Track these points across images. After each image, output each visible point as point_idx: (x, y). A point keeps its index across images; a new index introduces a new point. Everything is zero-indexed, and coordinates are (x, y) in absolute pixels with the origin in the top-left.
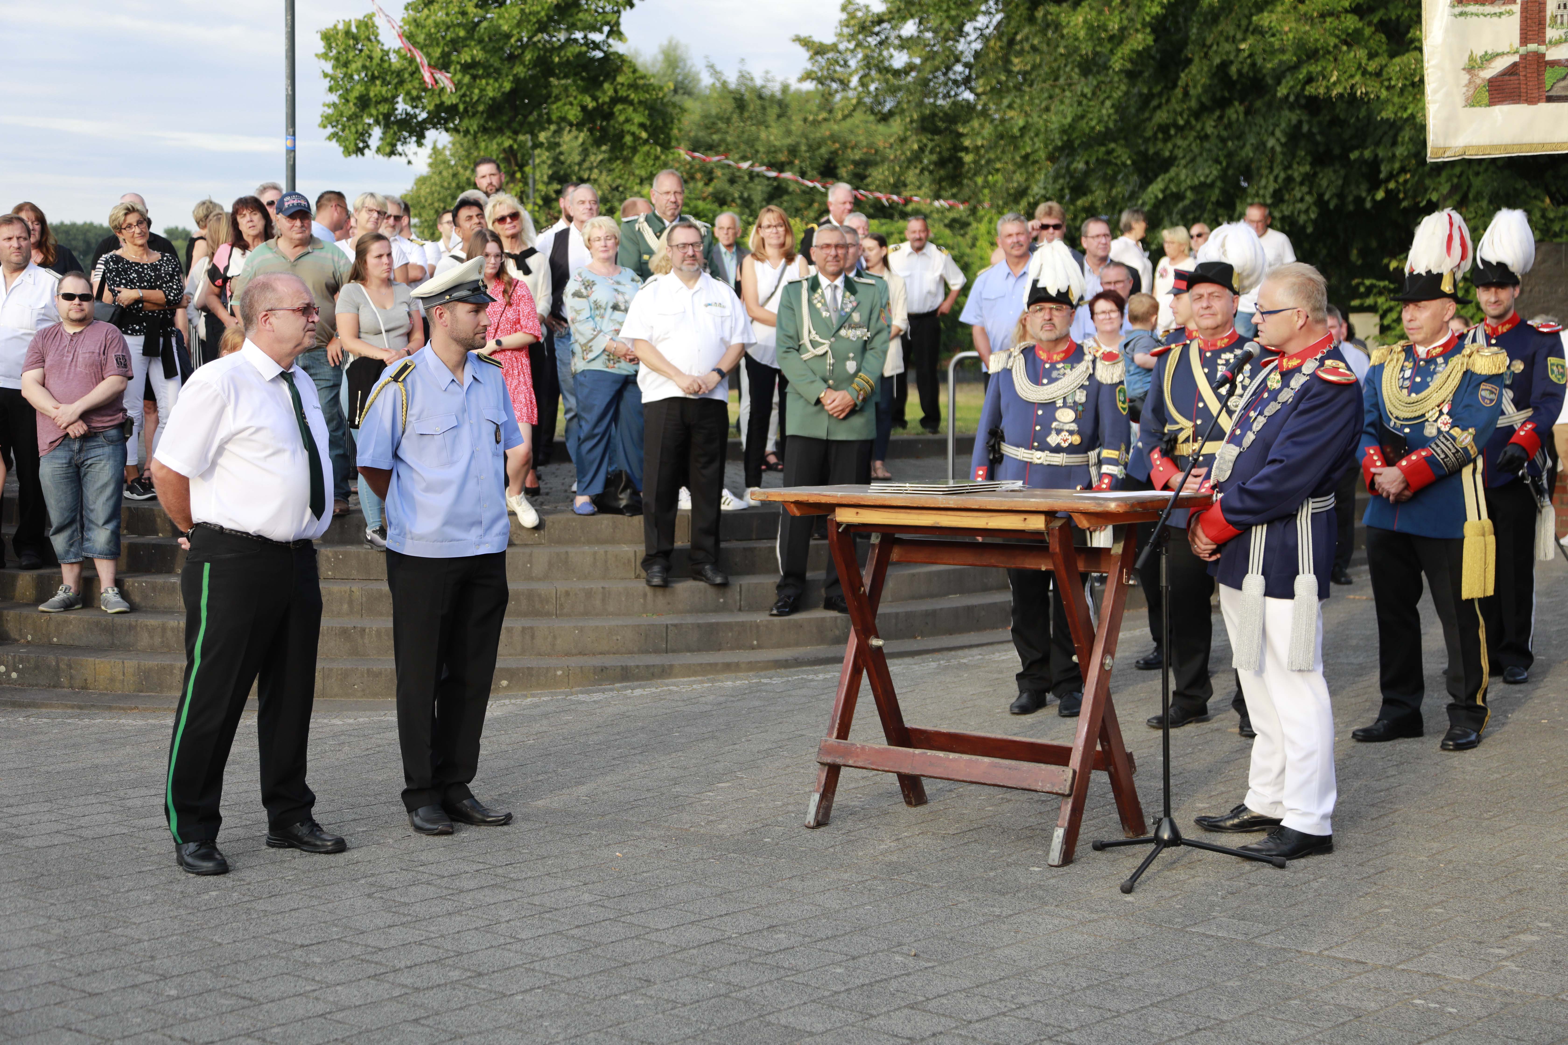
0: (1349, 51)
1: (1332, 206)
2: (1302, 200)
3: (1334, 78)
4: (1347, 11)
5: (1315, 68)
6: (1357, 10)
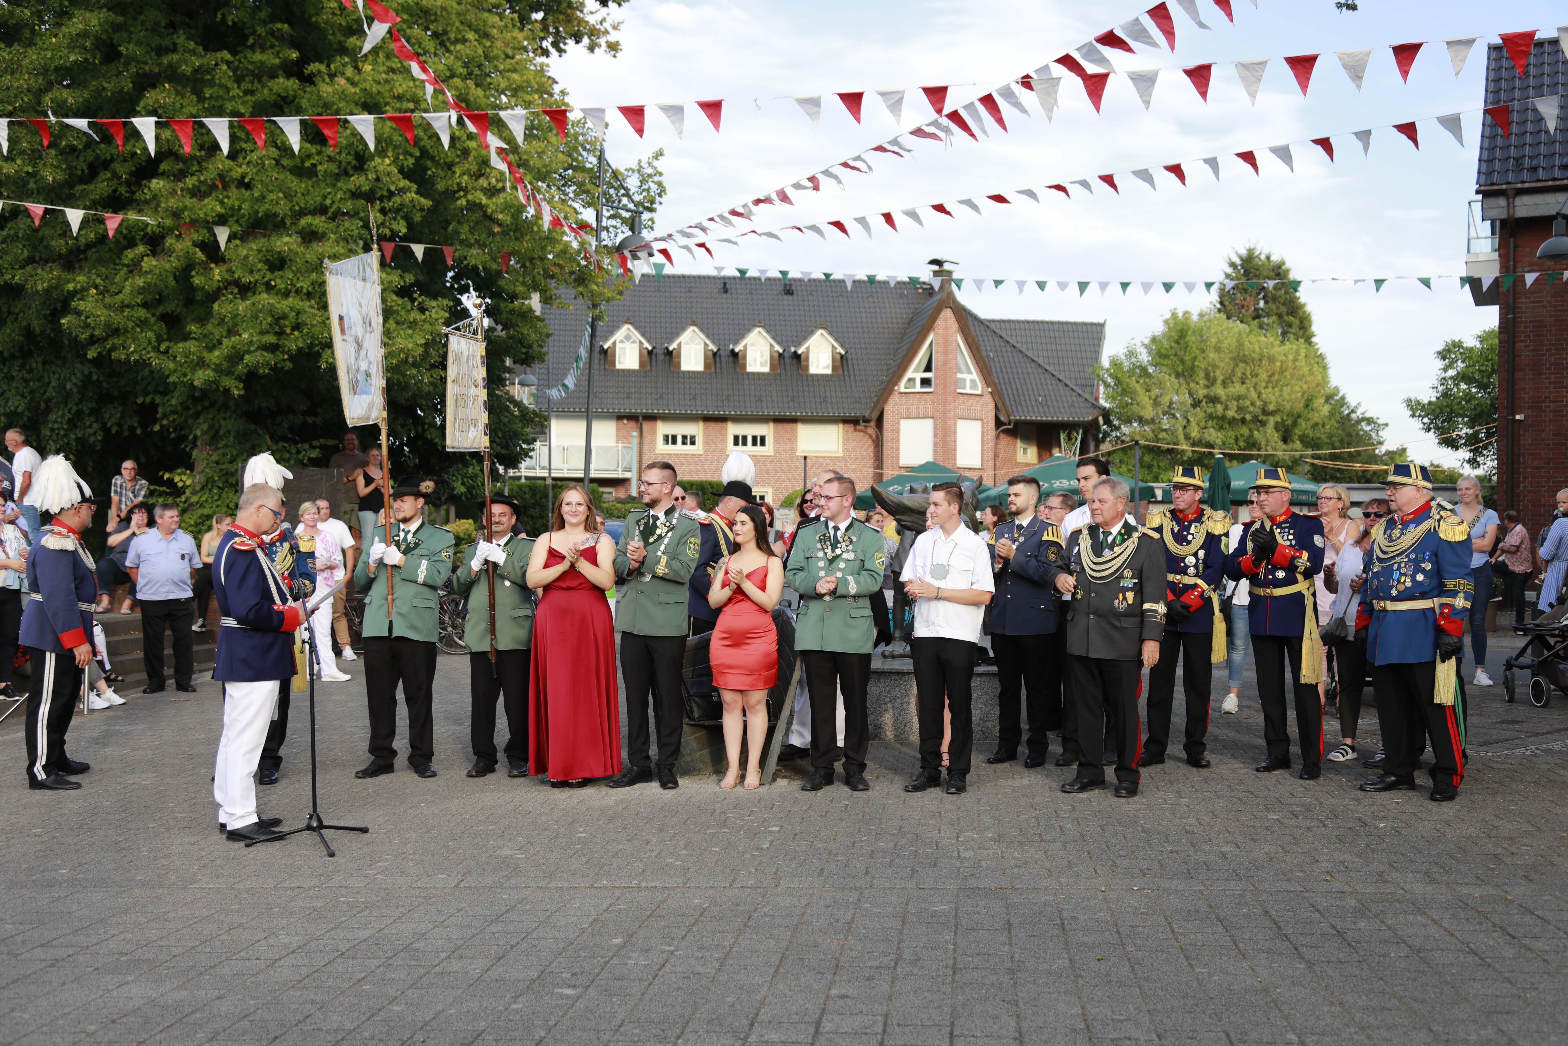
0: (142, 331)
1: (114, 432)
2: (90, 426)
3: (132, 349)
4: (138, 305)
5: (118, 341)
6: (145, 305)
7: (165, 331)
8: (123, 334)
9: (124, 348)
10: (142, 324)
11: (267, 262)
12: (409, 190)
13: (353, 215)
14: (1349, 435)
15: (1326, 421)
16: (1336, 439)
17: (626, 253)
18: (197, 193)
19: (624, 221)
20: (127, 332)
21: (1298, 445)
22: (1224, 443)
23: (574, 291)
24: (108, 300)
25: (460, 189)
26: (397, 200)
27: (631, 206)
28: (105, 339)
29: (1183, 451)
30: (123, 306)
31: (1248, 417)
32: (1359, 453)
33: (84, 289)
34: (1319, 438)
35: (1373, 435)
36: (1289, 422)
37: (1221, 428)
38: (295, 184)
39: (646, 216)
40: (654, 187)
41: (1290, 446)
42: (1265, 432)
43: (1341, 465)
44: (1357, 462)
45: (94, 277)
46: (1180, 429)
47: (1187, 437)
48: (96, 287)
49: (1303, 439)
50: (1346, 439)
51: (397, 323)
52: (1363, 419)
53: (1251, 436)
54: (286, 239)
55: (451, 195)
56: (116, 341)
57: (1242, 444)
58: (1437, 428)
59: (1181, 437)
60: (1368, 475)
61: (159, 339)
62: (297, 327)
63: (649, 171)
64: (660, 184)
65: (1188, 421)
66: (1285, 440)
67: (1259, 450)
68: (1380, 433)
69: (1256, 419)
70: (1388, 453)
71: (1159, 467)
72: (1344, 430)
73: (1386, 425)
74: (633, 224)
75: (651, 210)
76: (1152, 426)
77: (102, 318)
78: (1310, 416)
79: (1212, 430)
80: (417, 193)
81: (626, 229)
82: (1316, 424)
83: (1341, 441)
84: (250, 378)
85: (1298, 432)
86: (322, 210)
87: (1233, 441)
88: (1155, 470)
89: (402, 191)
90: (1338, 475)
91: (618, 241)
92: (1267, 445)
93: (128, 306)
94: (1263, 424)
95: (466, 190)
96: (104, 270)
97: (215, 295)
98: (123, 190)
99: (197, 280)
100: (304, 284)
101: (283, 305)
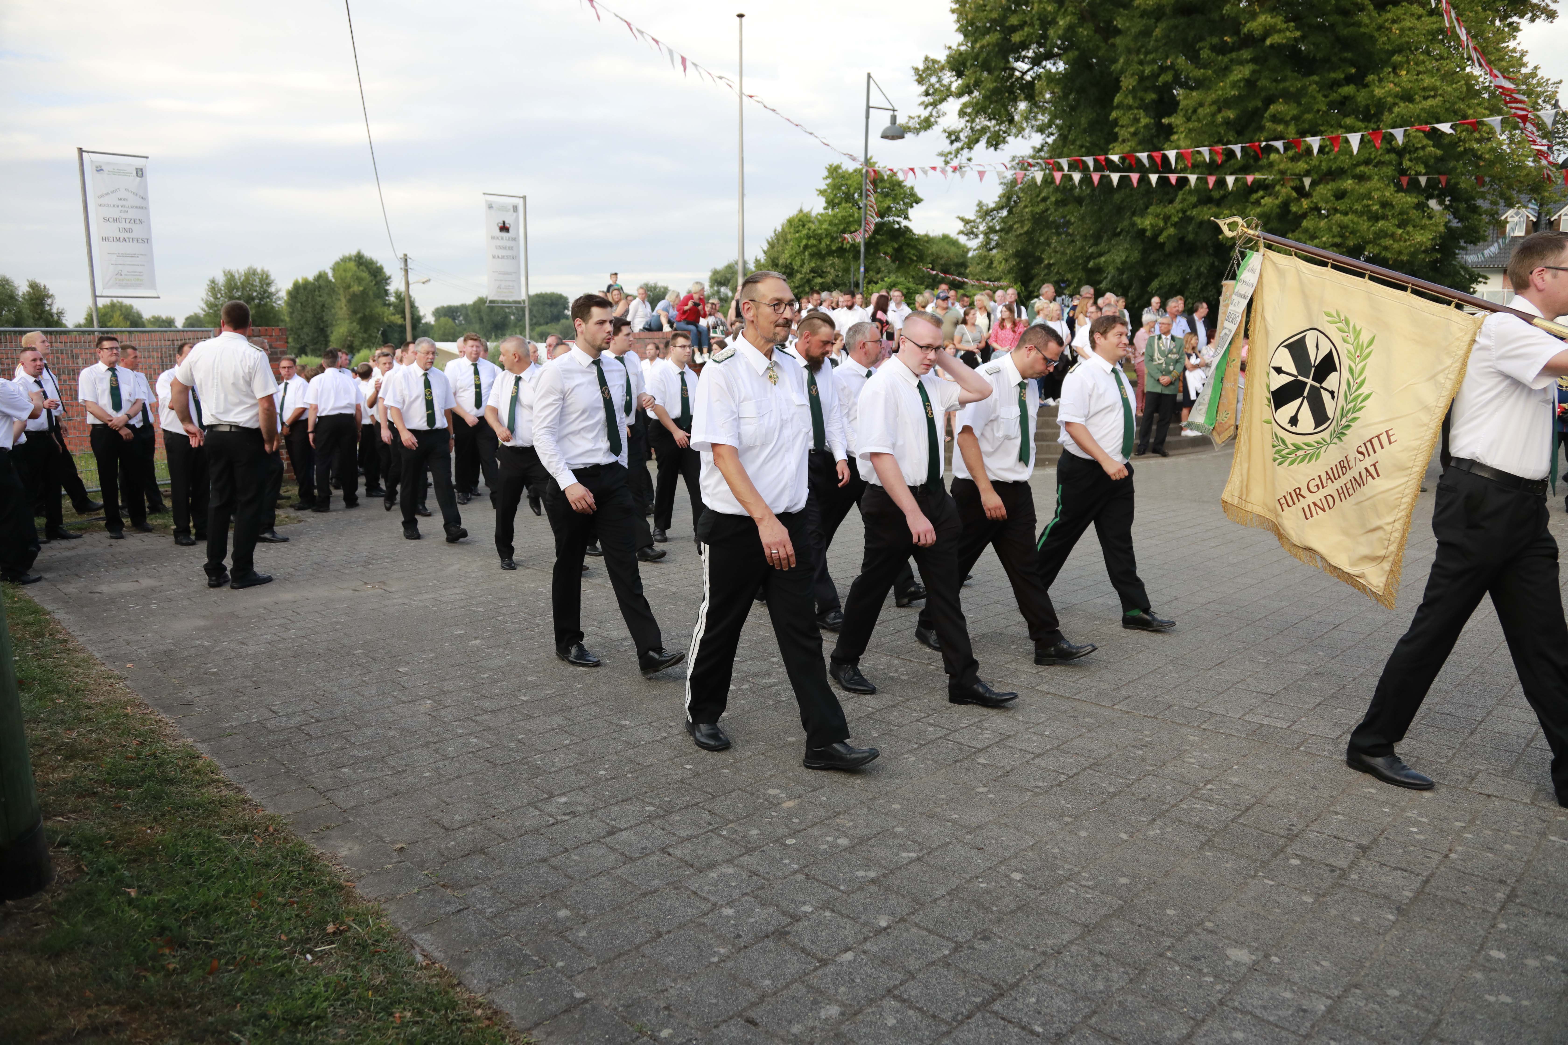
11: (1335, 195)
18: (1293, 159)
26: (1421, 152)
91: (1561, 160)
97: (1304, 216)
98: (1252, 161)
99: (1294, 209)
100: (1358, 207)
101: (1346, 220)
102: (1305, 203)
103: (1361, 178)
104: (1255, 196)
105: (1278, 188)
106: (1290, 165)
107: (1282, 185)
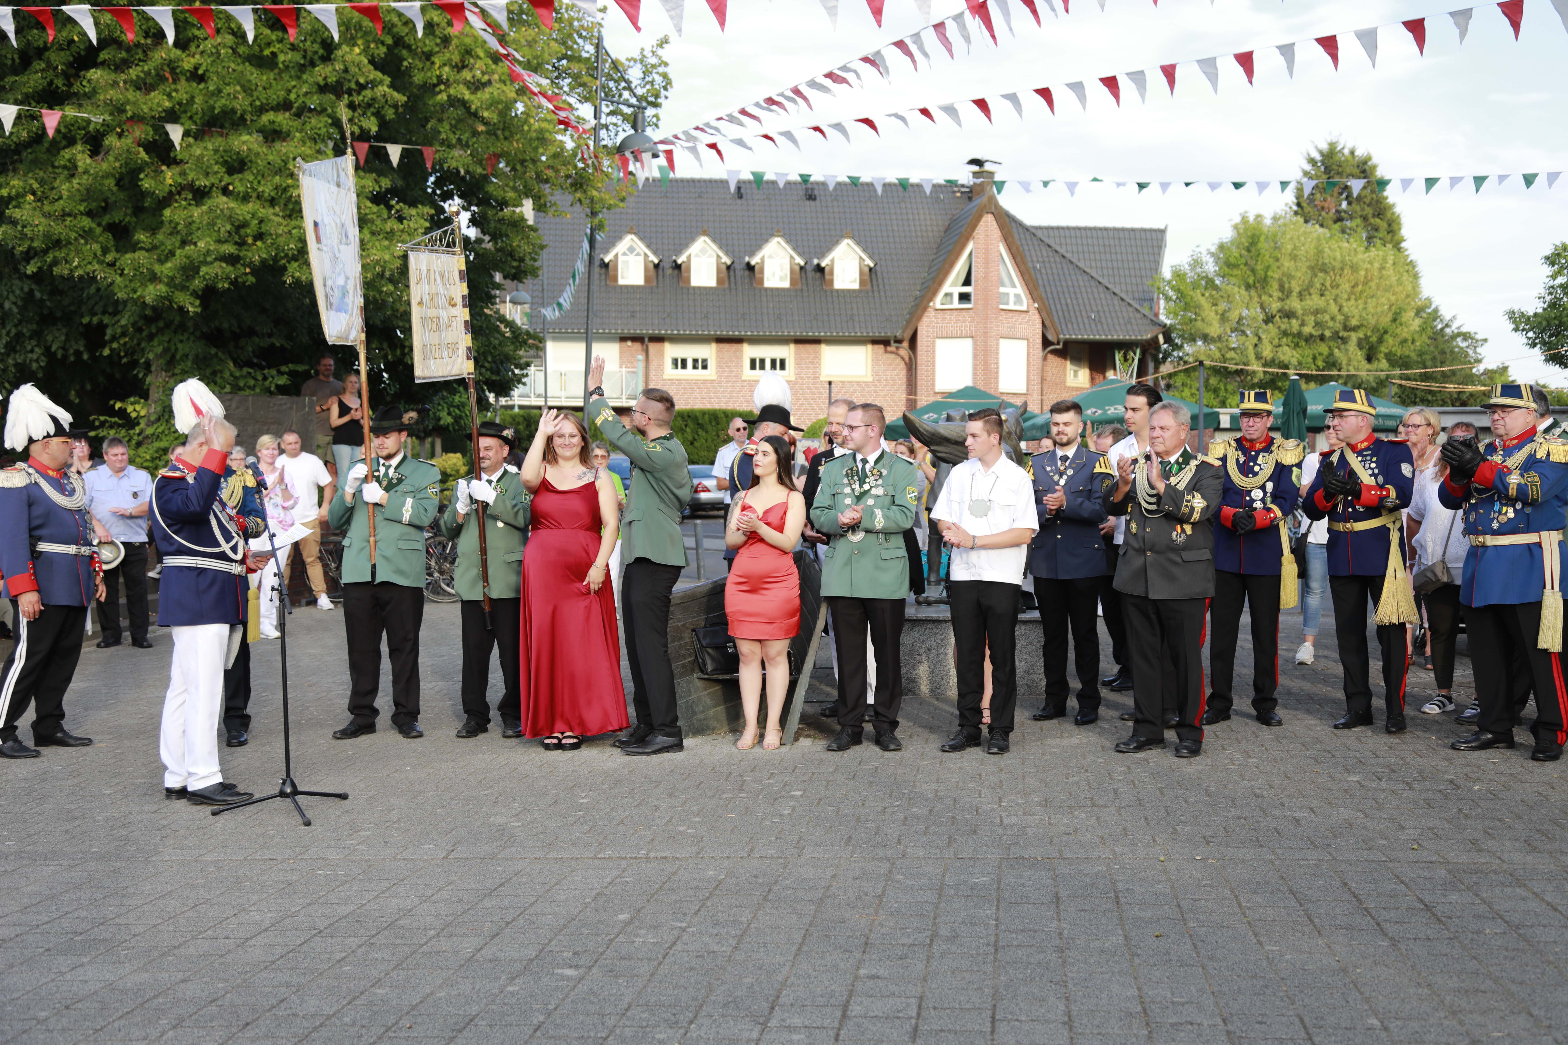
0: (86, 243)
1: (59, 357)
2: (32, 351)
3: (75, 263)
4: (82, 214)
5: (60, 254)
6: (89, 214)
7: (112, 243)
8: (66, 245)
9: (67, 262)
10: (87, 234)
11: (225, 163)
12: (381, 82)
13: (320, 111)
14: (1443, 352)
15: (1416, 336)
16: (1428, 357)
17: (628, 154)
18: (144, 86)
19: (625, 118)
20: (70, 243)
21: (1384, 364)
22: (1300, 363)
23: (570, 198)
24: (47, 208)
25: (440, 81)
26: (368, 93)
27: (633, 101)
28: (45, 252)
29: (1254, 372)
30: (65, 215)
31: (1328, 333)
32: (1453, 372)
33: (19, 196)
34: (1408, 357)
35: (1470, 352)
36: (1374, 339)
37: (1297, 345)
38: (253, 75)
39: (650, 112)
40: (658, 79)
41: (1375, 365)
42: (1347, 350)
43: (1433, 386)
44: (1452, 383)
45: (32, 181)
46: (1251, 348)
47: (1258, 357)
48: (34, 193)
49: (1389, 357)
50: (1439, 357)
51: (373, 233)
52: (1459, 334)
53: (1331, 354)
54: (245, 138)
55: (430, 88)
56: (57, 254)
57: (1320, 364)
58: (1544, 343)
59: (1252, 357)
60: (1464, 397)
61: (105, 251)
62: (259, 236)
63: (653, 61)
64: (665, 76)
65: (1260, 338)
66: (1369, 359)
67: (1339, 370)
68: (1479, 350)
69: (1336, 336)
70: (1487, 372)
71: (1226, 390)
72: (1436, 347)
73: (1486, 340)
74: (635, 122)
75: (656, 105)
76: (1219, 345)
77: (41, 228)
78: (1398, 331)
79: (1286, 348)
80: (392, 86)
81: (628, 127)
82: (1405, 341)
83: (1434, 359)
84: (208, 295)
85: (1383, 349)
86: (286, 106)
87: (1310, 360)
88: (1222, 393)
89: (374, 84)
90: (1430, 397)
91: (619, 140)
92: (1349, 365)
93: (70, 215)
94: (1344, 340)
95: (447, 83)
96: (41, 174)
97: (166, 201)
98: (59, 82)
99: (146, 184)
100: (266, 189)
101: (244, 211)
102: (170, 176)
103: (273, 135)
104: (67, 154)
105: (111, 140)
106: (132, 95)
107: (120, 136)
